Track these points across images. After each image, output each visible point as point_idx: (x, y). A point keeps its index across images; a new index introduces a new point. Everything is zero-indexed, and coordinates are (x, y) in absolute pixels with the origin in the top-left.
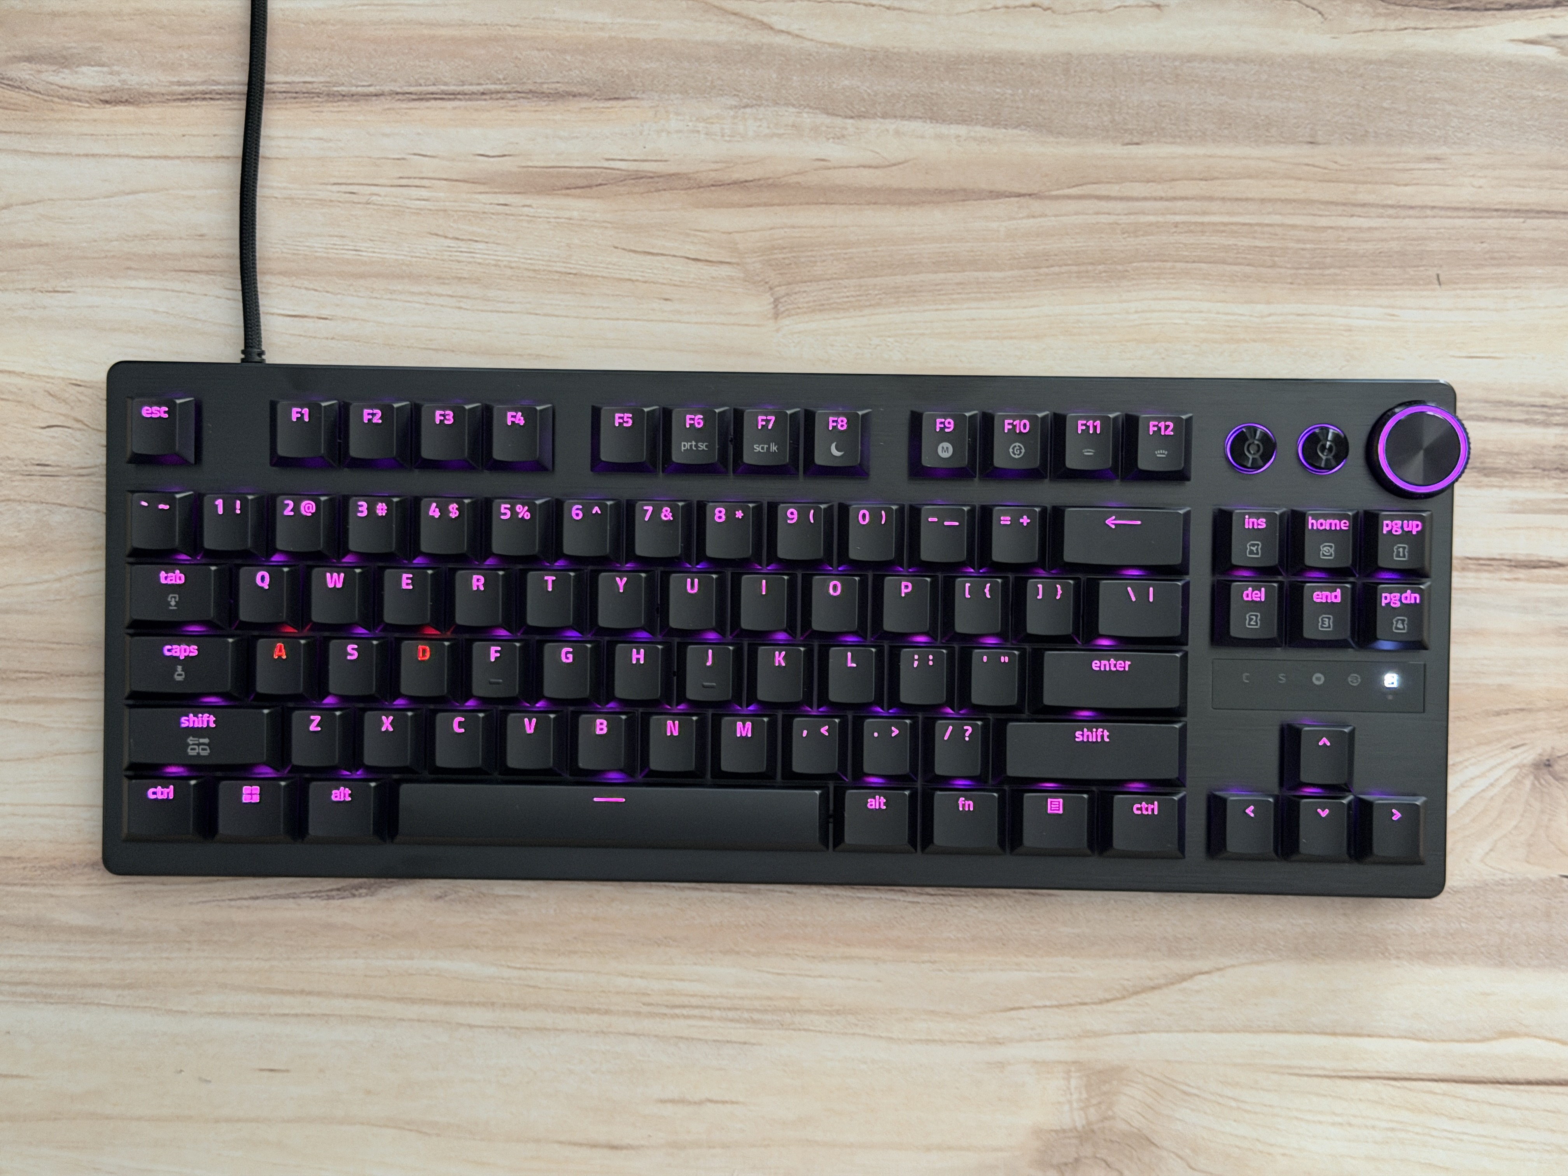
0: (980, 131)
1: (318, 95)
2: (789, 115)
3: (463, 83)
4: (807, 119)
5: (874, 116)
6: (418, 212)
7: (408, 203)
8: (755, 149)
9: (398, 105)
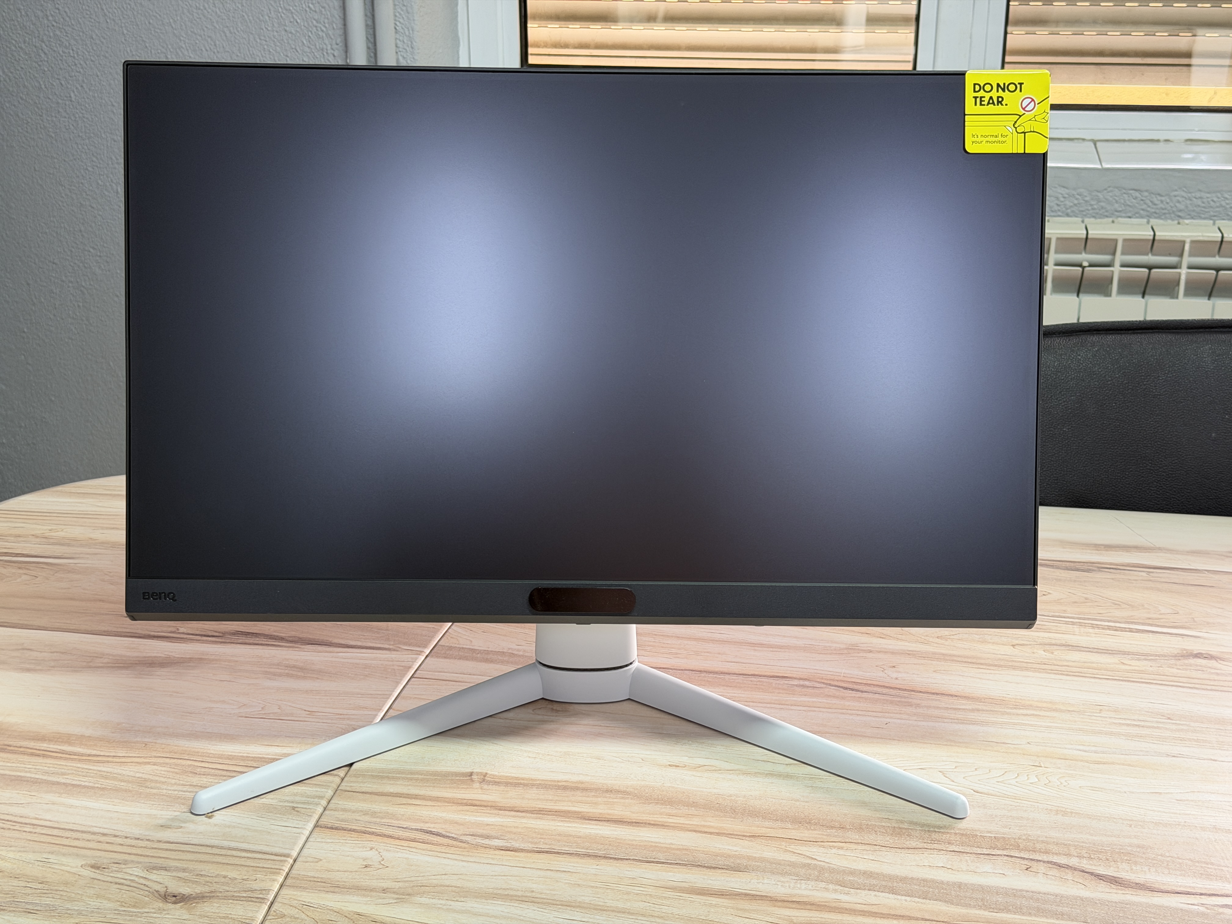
0: (917, 900)
1: (600, 857)
2: (823, 885)
3: (668, 860)
4: (831, 886)
5: (865, 889)
6: (637, 894)
7: (634, 891)
8: (805, 893)
9: (635, 863)
